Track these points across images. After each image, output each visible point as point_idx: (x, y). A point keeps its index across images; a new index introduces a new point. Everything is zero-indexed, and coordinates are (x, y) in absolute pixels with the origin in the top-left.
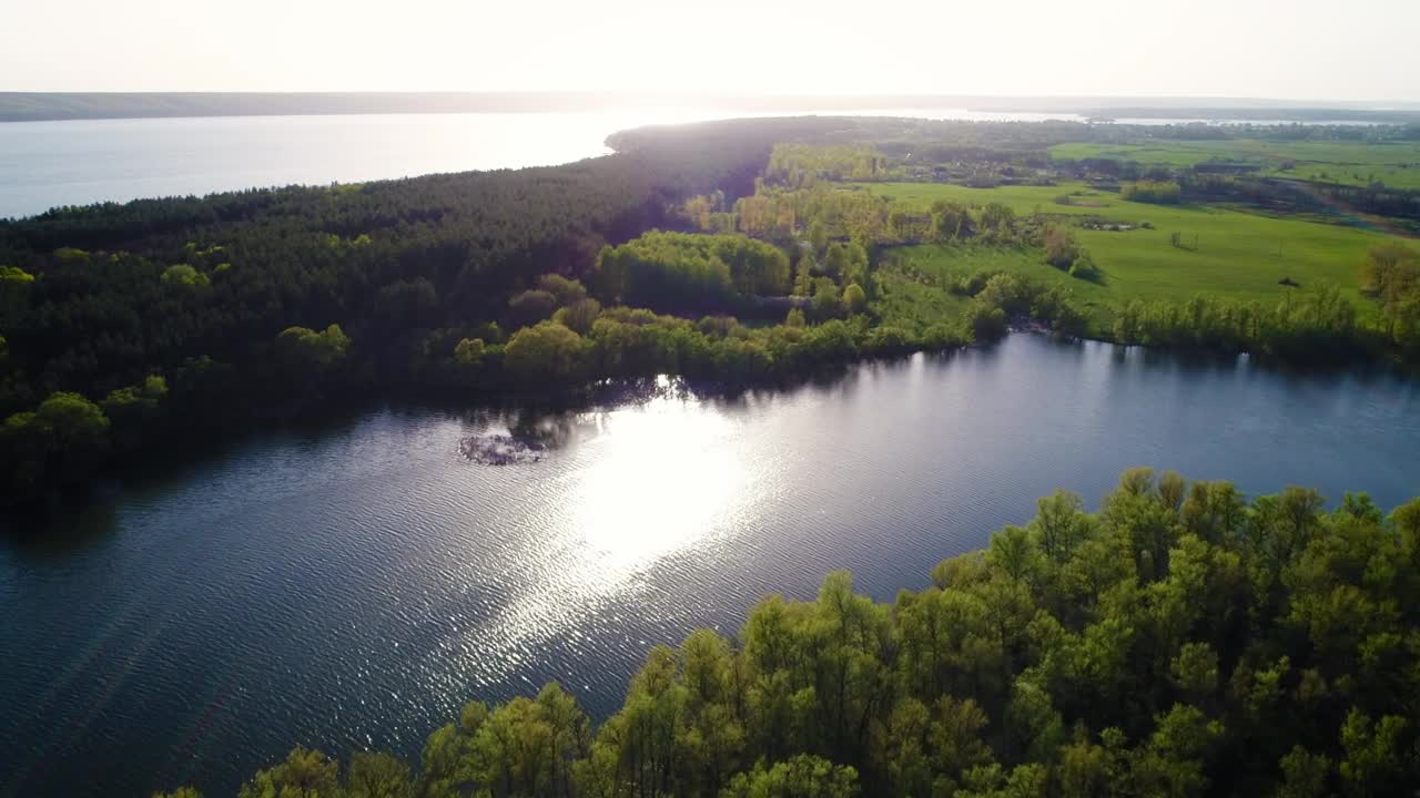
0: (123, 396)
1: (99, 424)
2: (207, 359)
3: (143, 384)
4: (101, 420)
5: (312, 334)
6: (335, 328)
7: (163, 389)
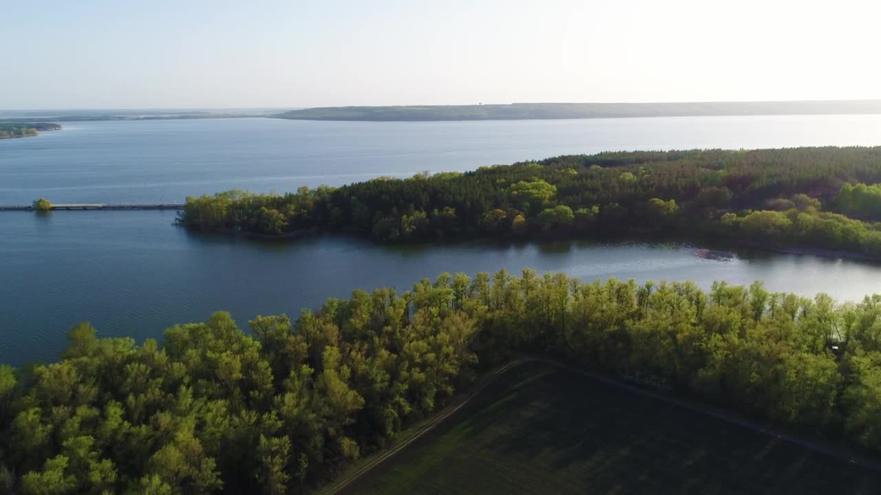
0: (582, 211)
1: (571, 217)
2: (617, 204)
3: (590, 208)
4: (572, 216)
5: (662, 202)
6: (673, 201)
7: (597, 212)
